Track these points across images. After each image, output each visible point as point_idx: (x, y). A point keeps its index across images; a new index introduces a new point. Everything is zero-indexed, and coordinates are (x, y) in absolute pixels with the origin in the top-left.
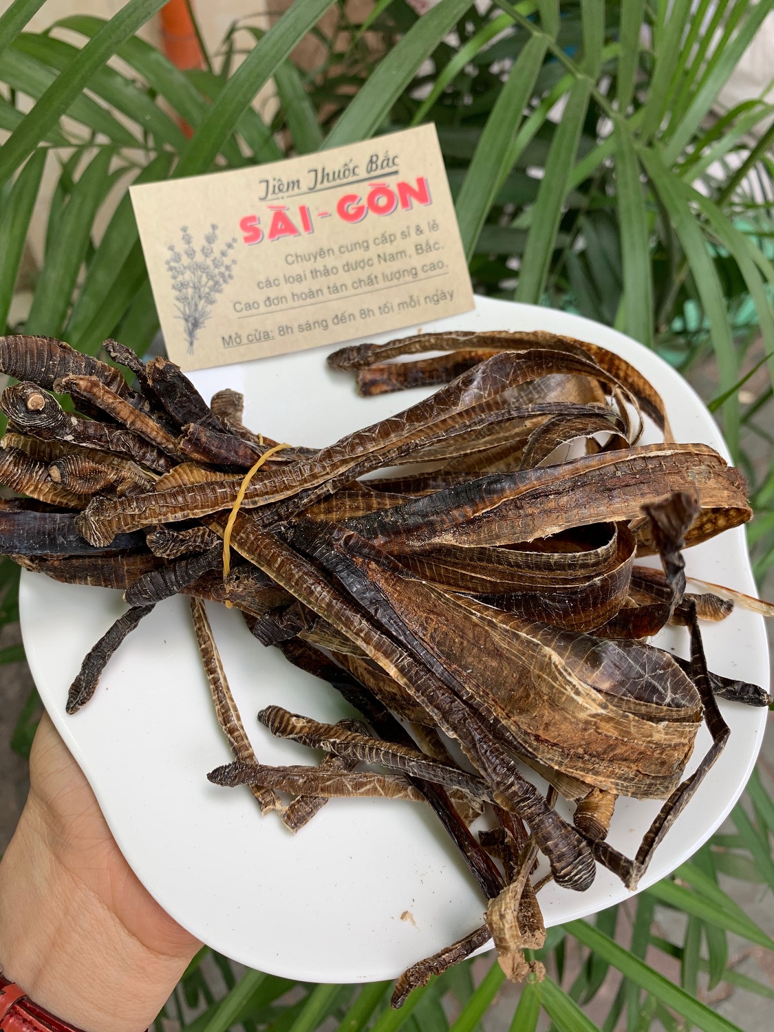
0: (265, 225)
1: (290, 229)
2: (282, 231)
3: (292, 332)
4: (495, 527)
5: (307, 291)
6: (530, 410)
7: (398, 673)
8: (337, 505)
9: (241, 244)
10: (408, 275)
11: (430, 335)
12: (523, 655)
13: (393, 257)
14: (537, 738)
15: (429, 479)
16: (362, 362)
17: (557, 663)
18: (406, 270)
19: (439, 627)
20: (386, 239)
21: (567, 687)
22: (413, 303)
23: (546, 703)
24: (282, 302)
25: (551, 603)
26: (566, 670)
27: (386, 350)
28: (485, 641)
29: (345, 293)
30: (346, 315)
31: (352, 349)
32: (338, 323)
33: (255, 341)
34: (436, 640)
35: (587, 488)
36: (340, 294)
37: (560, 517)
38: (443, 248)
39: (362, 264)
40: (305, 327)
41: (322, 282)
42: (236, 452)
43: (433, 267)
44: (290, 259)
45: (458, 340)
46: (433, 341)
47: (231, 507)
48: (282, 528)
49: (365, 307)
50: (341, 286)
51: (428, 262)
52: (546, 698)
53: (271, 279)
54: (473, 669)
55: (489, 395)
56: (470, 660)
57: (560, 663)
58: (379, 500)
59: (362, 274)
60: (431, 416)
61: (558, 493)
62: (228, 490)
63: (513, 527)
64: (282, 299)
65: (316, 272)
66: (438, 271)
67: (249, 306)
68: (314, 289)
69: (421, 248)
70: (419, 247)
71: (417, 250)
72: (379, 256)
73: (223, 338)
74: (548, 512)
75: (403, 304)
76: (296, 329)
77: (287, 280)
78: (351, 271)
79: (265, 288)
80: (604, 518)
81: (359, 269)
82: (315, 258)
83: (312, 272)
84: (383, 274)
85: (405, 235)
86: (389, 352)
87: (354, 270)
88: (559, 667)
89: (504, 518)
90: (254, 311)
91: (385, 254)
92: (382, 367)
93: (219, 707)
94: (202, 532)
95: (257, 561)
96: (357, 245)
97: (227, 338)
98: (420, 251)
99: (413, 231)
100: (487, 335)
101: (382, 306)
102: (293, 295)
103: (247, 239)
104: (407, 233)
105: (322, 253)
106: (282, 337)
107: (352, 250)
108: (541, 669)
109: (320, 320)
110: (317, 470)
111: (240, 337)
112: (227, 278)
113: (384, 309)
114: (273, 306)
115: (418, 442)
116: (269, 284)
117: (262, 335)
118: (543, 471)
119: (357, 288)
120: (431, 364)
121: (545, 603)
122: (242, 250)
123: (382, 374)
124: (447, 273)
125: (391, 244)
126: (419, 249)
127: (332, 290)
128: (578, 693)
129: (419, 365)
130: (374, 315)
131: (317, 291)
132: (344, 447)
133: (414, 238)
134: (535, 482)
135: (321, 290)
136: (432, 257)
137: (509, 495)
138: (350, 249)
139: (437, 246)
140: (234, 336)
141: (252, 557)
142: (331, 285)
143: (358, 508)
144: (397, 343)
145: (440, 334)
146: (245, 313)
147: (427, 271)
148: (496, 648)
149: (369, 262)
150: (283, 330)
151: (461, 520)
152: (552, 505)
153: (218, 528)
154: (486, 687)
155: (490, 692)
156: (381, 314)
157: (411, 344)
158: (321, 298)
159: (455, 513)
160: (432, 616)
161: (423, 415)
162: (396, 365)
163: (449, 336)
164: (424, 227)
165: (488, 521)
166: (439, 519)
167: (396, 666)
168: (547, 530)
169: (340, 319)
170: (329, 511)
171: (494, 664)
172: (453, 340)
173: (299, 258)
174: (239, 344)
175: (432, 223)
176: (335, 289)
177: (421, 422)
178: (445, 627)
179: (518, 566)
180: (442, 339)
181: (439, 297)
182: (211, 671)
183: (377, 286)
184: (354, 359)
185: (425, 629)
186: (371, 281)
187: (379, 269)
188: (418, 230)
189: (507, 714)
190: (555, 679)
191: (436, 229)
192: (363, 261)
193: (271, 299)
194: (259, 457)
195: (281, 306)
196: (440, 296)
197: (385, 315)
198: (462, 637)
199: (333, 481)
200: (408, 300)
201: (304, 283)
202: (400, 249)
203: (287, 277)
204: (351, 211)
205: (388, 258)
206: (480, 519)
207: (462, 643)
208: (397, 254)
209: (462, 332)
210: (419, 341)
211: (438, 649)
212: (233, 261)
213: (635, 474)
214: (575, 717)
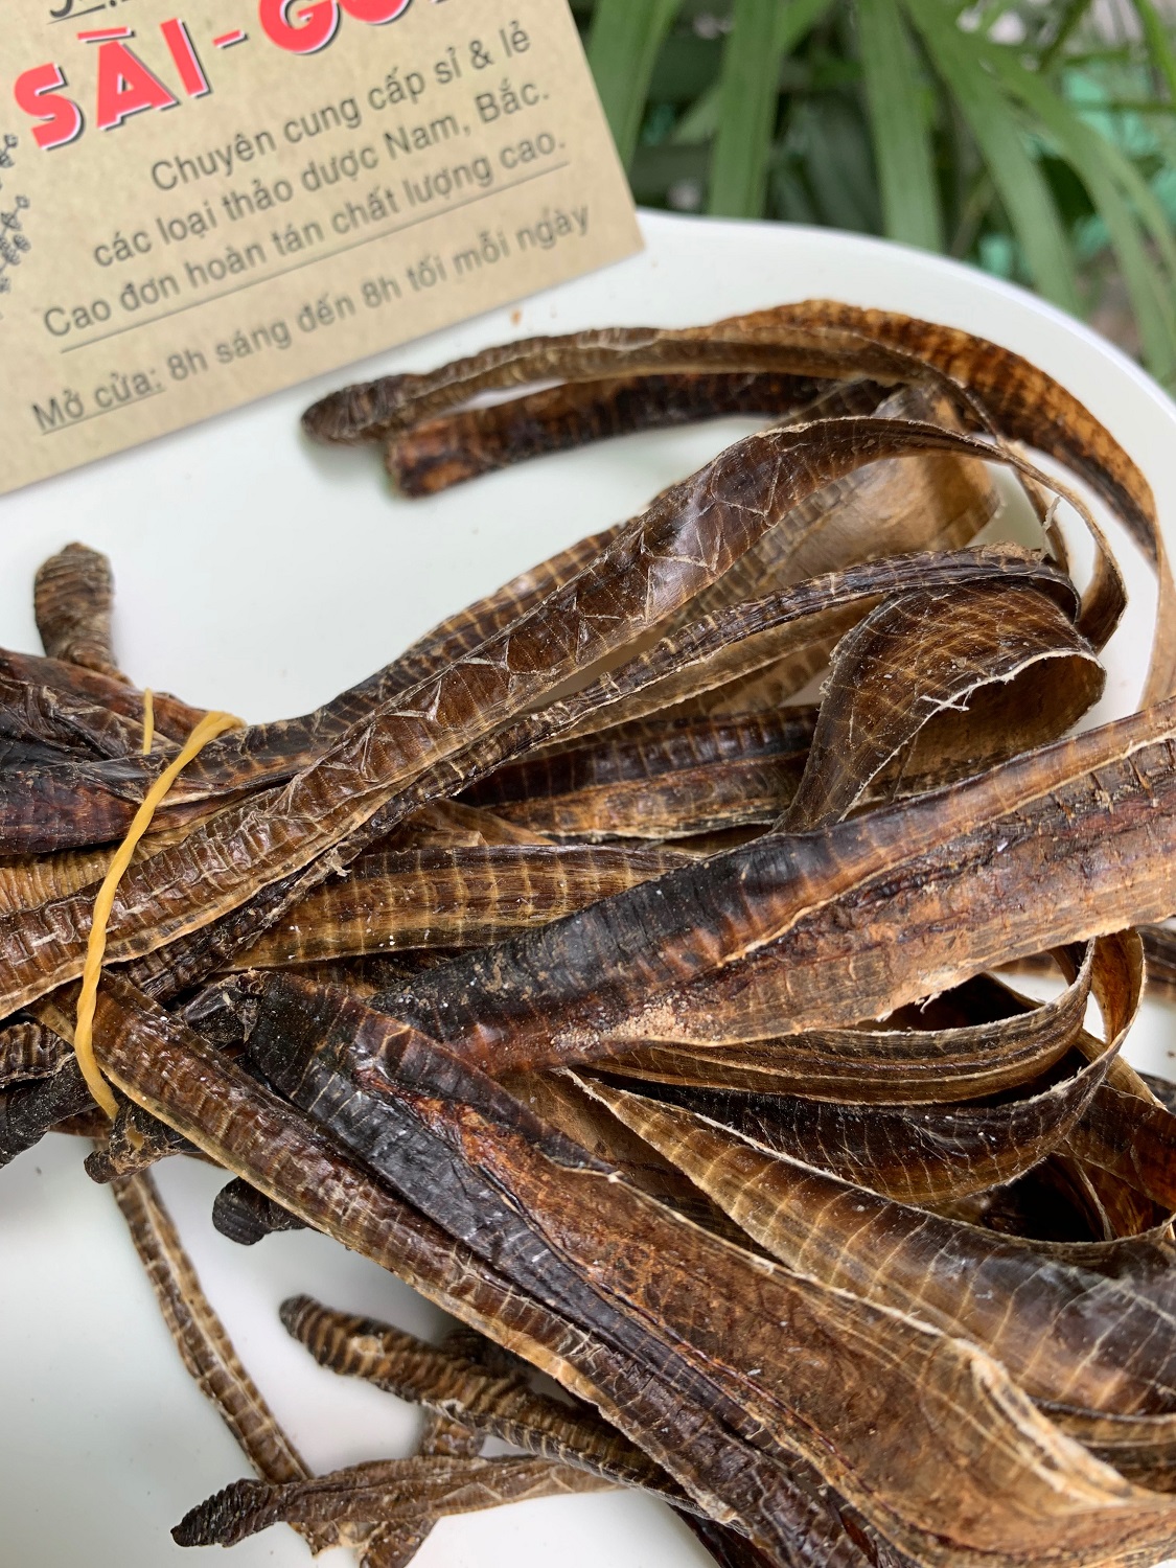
0: (83, 89)
1: (151, 93)
2: (129, 100)
3: (204, 364)
4: (786, 985)
5: (222, 254)
6: (833, 591)
7: (574, 1372)
8: (363, 896)
9: (28, 149)
10: (470, 180)
11: (545, 341)
12: (894, 1350)
13: (424, 137)
14: (944, 1541)
15: (586, 755)
16: (386, 423)
17: (989, 1382)
18: (463, 168)
19: (665, 1272)
20: (400, 88)
21: (1021, 1447)
22: (490, 250)
23: (965, 1476)
24: (166, 293)
25: (941, 1139)
26: (1013, 1400)
27: (441, 391)
28: (791, 1312)
29: (315, 247)
30: (331, 302)
31: (354, 392)
32: (314, 326)
33: (115, 402)
34: (663, 1302)
35: (1023, 852)
36: (309, 250)
37: (958, 941)
38: (546, 97)
39: (349, 164)
40: (232, 348)
41: (256, 226)
42: (66, 816)
43: (528, 150)
44: (165, 175)
45: (615, 353)
46: (552, 358)
47: (78, 975)
48: (227, 999)
49: (373, 274)
50: (306, 229)
51: (514, 141)
52: (963, 1462)
53: (127, 236)
54: (762, 1368)
55: (722, 563)
56: (754, 1348)
57: (998, 1380)
58: (470, 874)
59: (352, 191)
60: (573, 648)
61: (946, 876)
62: (59, 934)
63: (833, 981)
64: (162, 284)
65: (237, 201)
66: (542, 161)
67: (83, 316)
68: (240, 247)
69: (492, 105)
70: (485, 101)
71: (482, 109)
72: (388, 137)
73: (36, 408)
74: (921, 931)
75: (466, 256)
76: (211, 357)
77: (167, 233)
78: (325, 186)
79: (115, 261)
80: (1074, 931)
81: (344, 179)
82: (229, 163)
83: (226, 203)
84: (406, 184)
85: (445, 72)
86: (450, 394)
87: (330, 182)
88: (996, 1393)
89: (804, 956)
90: (98, 327)
91: (402, 130)
92: (440, 424)
93: (179, 1333)
94: (22, 1035)
95: (170, 1115)
96: (329, 114)
97: (45, 406)
98: (490, 112)
99: (464, 58)
100: (687, 336)
101: (416, 269)
102: (190, 271)
103: (42, 135)
104: (450, 67)
105: (242, 147)
106: (183, 382)
107: (318, 129)
108: (945, 1386)
109: (267, 326)
110: (292, 835)
111: (76, 400)
112: (13, 247)
113: (423, 274)
114: (144, 305)
115: (548, 718)
116: (123, 248)
117: (131, 386)
118: (898, 817)
119: (347, 229)
120: (559, 401)
121: (926, 1139)
122: (33, 162)
123: (446, 441)
124: (566, 164)
125: (415, 101)
126: (486, 106)
127: (283, 242)
128: (1049, 1464)
129: (530, 407)
130: (397, 291)
131: (248, 251)
132: (355, 759)
133: (471, 78)
134: (882, 851)
135: (257, 247)
136: (520, 125)
137: (817, 897)
138: (312, 127)
139: (530, 93)
140: (61, 400)
141: (156, 1103)
142: (282, 230)
143: (417, 902)
144: (465, 369)
145: (568, 339)
146: (76, 335)
147: (515, 163)
148: (822, 1332)
149: (363, 159)
150: (180, 365)
151: (689, 969)
152: (933, 910)
153: (62, 1021)
154: (802, 1410)
155: (811, 1423)
156: (416, 288)
157: (498, 370)
158: (259, 268)
159: (672, 953)
160: (643, 1246)
161: (553, 643)
162: (475, 413)
163: (592, 345)
164: (493, 45)
165: (764, 969)
166: (631, 975)
167: (569, 1359)
168: (927, 981)
169: (317, 314)
170: (345, 915)
171: (819, 1362)
172: (604, 353)
173: (187, 168)
174: (79, 416)
175: (509, 31)
176: (291, 240)
177: (548, 667)
178: (681, 1273)
179: (847, 1052)
180: (575, 354)
181: (553, 228)
182: (148, 1253)
183: (394, 218)
184: (364, 420)
185: (629, 1276)
186: (378, 206)
187: (394, 171)
188: (477, 53)
189: (861, 1481)
190: (986, 1420)
191: (521, 45)
192: (351, 156)
193: (137, 289)
194: (137, 806)
195: (164, 304)
196: (554, 226)
197: (425, 290)
198: (729, 1298)
199: (340, 850)
200: (478, 245)
201: (212, 235)
202: (440, 113)
203: (166, 225)
204: (299, 23)
205: (411, 140)
206: (741, 965)
207: (729, 1311)
208: (433, 125)
209: (622, 330)
210: (520, 361)
211: (668, 1321)
212: (18, 198)
213: (1146, 795)
214: (1044, 1513)
